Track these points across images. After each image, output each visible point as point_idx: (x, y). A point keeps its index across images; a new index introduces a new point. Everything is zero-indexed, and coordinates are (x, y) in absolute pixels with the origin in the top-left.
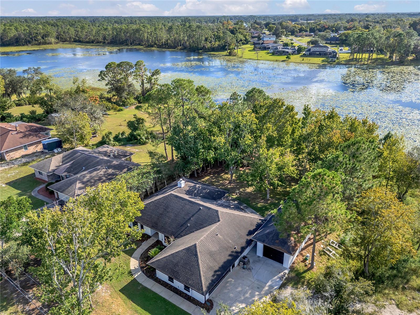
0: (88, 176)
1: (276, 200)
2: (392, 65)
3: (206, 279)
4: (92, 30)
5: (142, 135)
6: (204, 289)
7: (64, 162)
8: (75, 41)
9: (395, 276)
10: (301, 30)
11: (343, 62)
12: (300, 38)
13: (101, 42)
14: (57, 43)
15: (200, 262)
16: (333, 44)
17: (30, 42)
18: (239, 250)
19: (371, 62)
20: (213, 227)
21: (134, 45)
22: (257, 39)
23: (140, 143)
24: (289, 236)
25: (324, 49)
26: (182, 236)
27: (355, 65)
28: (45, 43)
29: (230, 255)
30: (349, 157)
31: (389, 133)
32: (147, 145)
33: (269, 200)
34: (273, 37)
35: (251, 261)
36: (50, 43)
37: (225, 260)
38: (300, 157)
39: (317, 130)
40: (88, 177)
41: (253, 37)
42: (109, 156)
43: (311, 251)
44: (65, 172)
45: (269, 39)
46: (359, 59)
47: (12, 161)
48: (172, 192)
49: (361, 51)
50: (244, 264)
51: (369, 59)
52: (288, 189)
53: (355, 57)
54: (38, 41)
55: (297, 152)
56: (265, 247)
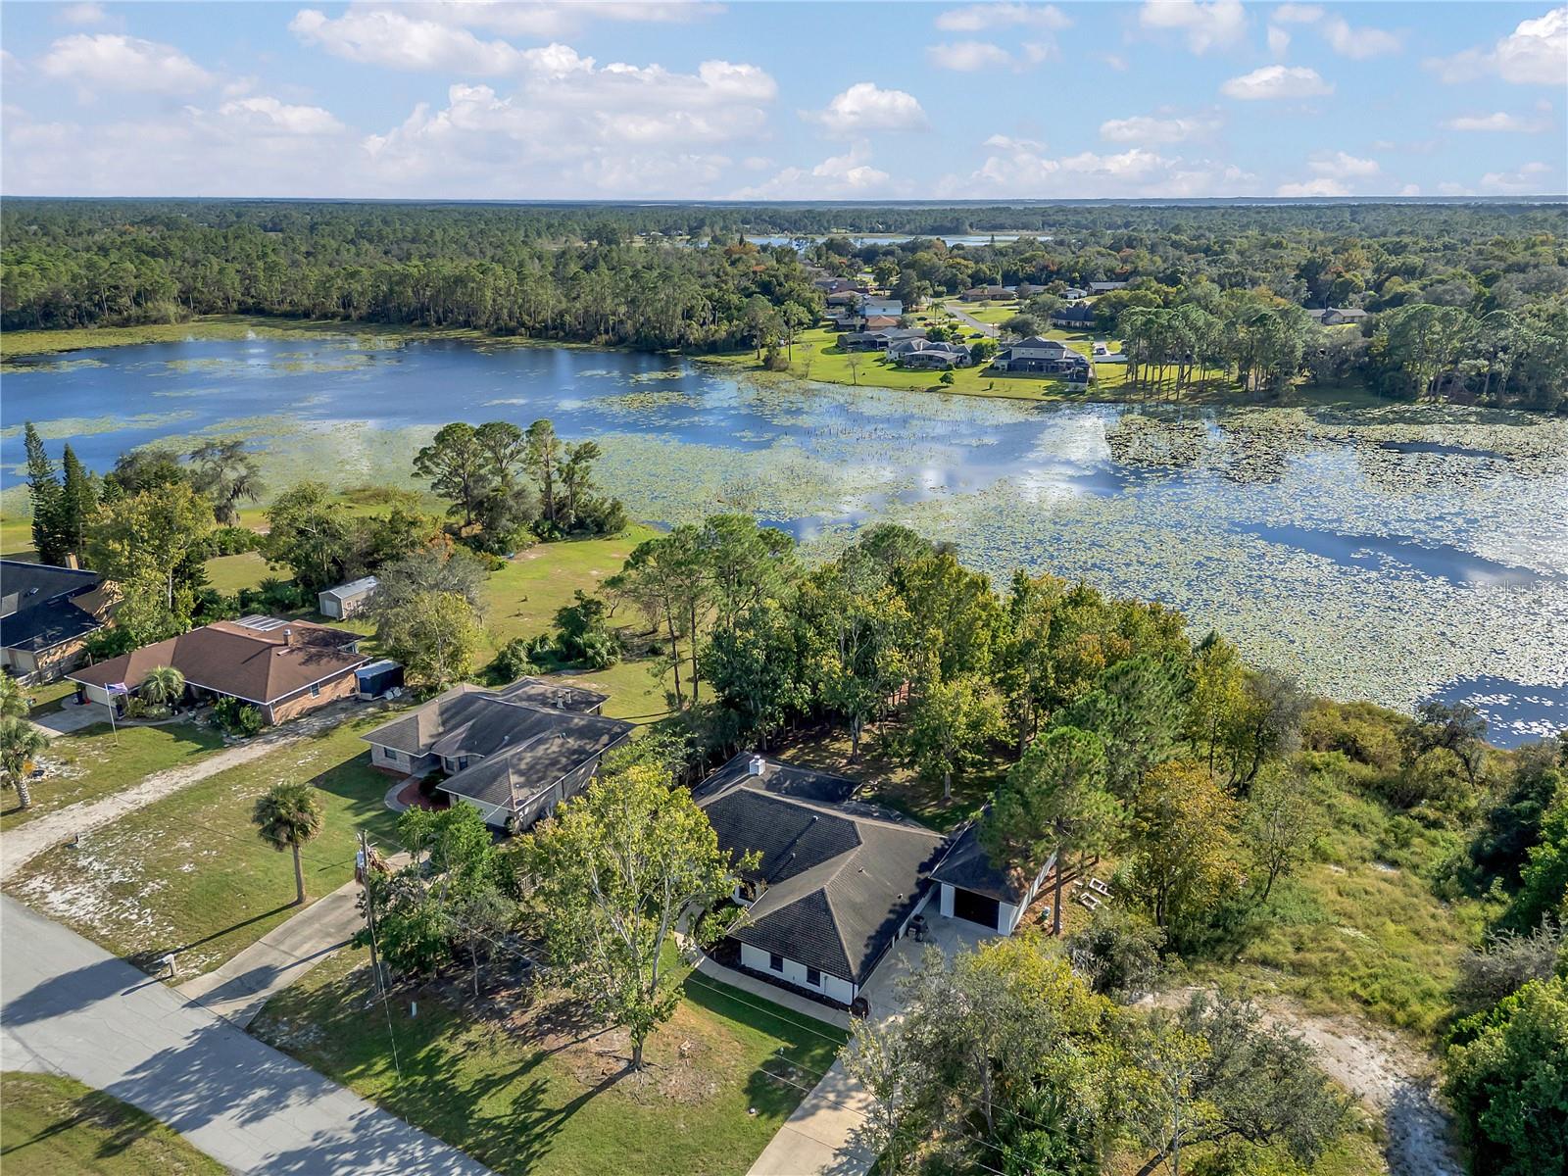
0: (528, 757)
1: (965, 799)
2: (1245, 405)
3: (854, 954)
4: (305, 278)
5: (599, 645)
6: (855, 971)
7: (449, 725)
8: (244, 310)
9: (1220, 940)
10: (977, 279)
11: (1107, 395)
12: (974, 307)
13: (334, 316)
14: (184, 319)
15: (837, 922)
16: (1076, 329)
17: (92, 317)
18: (906, 901)
19: (1186, 396)
20: (851, 856)
21: (448, 328)
22: (843, 309)
23: (594, 666)
24: (1008, 866)
25: (1050, 353)
26: (782, 880)
27: (1142, 402)
28: (145, 320)
29: (891, 912)
30: (1119, 699)
31: (1212, 634)
32: (614, 668)
33: (948, 799)
34: (891, 306)
35: (930, 926)
36: (163, 320)
37: (883, 921)
38: (1014, 695)
39: (1046, 632)
40: (528, 760)
41: (831, 304)
42: (554, 706)
43: (1053, 901)
44: (459, 749)
45: (883, 314)
46: (1154, 383)
47: (291, 726)
48: (742, 786)
49: (1157, 357)
50: (918, 932)
51: (1180, 385)
52: (988, 773)
53: (1141, 376)
54: (120, 313)
55: (1006, 685)
56: (958, 892)
